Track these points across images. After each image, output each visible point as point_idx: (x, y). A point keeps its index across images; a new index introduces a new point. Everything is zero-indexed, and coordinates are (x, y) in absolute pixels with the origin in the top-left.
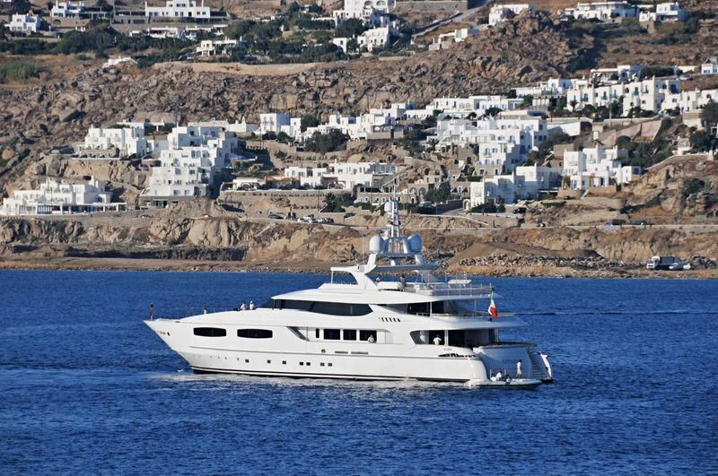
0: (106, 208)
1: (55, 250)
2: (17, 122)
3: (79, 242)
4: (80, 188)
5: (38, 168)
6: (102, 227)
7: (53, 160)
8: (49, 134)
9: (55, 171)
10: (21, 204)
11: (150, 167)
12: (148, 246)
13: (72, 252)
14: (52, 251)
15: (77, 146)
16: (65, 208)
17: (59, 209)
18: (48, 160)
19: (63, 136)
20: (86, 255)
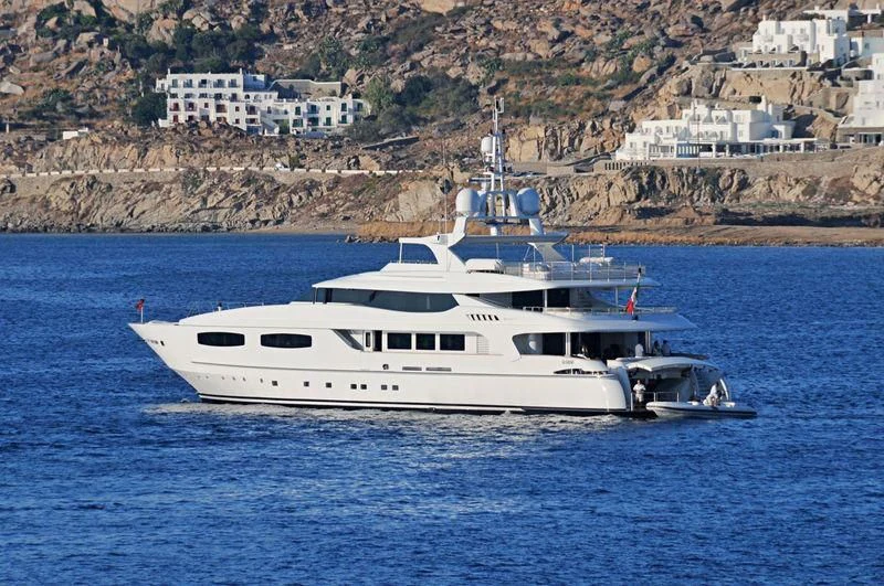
0: (785, 147)
1: (700, 214)
2: (656, 14)
3: (742, 202)
4: (744, 116)
5: (679, 84)
6: (777, 176)
7: (703, 72)
8: (706, 31)
9: (706, 89)
10: (653, 142)
11: (855, 82)
12: (850, 207)
13: (728, 218)
14: (697, 216)
15: (739, 48)
16: (720, 148)
17: (710, 150)
18: (695, 73)
19: (726, 34)
20: (749, 221)
